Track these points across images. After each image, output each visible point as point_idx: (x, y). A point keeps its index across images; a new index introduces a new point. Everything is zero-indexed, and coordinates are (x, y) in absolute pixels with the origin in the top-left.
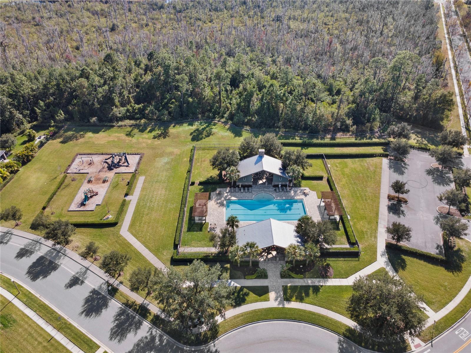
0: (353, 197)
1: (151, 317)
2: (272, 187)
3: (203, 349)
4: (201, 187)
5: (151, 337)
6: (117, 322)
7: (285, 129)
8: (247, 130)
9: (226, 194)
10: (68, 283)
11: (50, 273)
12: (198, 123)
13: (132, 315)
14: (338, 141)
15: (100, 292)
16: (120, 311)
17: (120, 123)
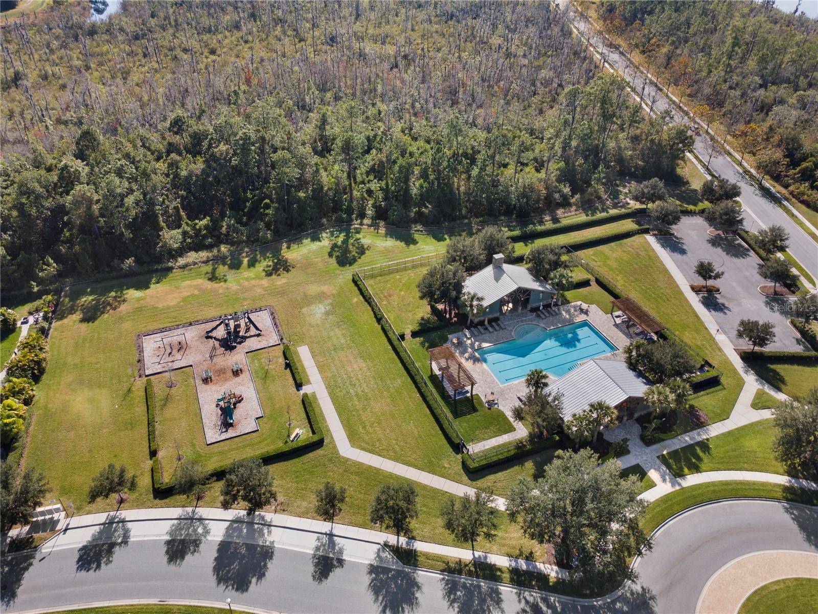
0: (648, 300)
1: (506, 576)
2: (529, 313)
3: (623, 593)
4: (418, 340)
5: (530, 606)
6: (456, 605)
7: (477, 218)
8: (418, 231)
9: (469, 342)
10: (316, 572)
11: (265, 565)
12: (327, 233)
13: (471, 585)
14: (565, 222)
15: (386, 566)
16: (447, 584)
17: (181, 261)
